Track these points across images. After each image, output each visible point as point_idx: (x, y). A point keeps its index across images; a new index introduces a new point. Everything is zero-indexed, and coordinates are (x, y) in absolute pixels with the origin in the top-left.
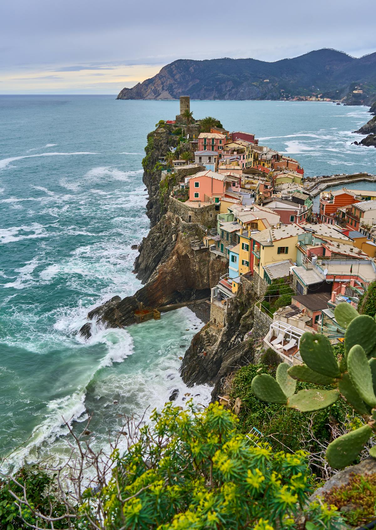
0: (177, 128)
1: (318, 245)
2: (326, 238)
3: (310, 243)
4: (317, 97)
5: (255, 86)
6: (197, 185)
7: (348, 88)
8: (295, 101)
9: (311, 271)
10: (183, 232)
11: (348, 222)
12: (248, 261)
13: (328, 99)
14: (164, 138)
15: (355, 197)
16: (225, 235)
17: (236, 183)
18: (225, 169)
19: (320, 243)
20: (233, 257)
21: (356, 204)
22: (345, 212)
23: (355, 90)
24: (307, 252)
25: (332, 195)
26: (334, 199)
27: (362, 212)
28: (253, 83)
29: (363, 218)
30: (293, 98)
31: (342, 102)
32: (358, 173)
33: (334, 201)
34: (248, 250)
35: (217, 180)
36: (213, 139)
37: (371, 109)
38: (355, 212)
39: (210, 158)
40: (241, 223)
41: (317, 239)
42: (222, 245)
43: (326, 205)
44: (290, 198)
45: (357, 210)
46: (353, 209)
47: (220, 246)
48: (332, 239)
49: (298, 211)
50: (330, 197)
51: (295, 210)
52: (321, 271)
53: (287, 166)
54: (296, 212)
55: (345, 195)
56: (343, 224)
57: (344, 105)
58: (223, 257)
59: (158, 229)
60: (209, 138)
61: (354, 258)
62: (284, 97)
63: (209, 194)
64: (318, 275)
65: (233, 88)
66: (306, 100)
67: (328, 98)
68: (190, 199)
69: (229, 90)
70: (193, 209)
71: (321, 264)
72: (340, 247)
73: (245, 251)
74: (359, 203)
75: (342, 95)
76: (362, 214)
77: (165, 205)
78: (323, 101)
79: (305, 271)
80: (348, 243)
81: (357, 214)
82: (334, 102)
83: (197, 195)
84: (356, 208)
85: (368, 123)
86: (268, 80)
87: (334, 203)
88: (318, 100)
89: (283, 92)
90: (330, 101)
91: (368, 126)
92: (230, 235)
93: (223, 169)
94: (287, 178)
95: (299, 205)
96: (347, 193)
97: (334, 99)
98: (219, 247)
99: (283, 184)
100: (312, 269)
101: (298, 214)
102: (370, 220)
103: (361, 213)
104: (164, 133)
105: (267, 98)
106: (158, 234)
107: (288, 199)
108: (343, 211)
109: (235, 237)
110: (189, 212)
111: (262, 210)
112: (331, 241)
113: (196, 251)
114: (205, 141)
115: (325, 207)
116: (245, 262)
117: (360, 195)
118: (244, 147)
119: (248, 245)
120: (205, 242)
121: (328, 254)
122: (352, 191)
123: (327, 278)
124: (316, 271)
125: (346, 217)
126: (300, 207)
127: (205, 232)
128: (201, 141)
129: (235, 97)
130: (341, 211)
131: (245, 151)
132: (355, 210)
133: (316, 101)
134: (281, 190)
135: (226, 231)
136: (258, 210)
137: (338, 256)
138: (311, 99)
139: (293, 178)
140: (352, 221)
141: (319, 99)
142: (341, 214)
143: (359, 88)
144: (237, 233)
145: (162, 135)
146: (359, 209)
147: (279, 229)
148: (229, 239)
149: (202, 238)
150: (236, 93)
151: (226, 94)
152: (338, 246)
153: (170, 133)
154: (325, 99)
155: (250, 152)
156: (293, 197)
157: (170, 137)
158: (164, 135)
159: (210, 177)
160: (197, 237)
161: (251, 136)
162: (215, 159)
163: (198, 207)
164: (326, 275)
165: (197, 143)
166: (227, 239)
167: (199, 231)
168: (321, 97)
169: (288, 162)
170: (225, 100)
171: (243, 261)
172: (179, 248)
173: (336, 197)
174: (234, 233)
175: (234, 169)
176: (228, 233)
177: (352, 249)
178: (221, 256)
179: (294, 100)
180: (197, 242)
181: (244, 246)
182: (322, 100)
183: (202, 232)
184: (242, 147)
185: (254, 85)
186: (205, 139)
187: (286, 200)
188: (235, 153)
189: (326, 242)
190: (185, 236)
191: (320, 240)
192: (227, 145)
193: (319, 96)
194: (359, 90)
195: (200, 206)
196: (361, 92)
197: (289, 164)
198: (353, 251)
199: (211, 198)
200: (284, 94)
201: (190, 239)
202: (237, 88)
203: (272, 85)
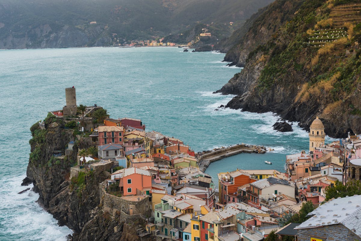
0: (69, 121)
1: (250, 219)
2: (254, 214)
3: (245, 218)
4: (159, 42)
5: (80, 30)
6: (129, 181)
7: (194, 30)
8: (132, 47)
9: (254, 235)
10: (127, 223)
11: (249, 199)
12: (199, 237)
13: (172, 44)
14: (58, 132)
15: (250, 177)
16: (168, 221)
17: (156, 176)
18: (138, 163)
19: (251, 218)
20: (186, 236)
21: (253, 183)
22: (245, 191)
23: (202, 32)
24: (246, 224)
25: (231, 177)
26: (234, 180)
27: (260, 190)
28: (76, 26)
29: (261, 194)
30: (129, 43)
31: (190, 47)
32: (235, 145)
33: (234, 182)
34: (198, 229)
35: (146, 175)
36: (113, 132)
37: (225, 58)
38: (253, 190)
39: (116, 152)
40: (179, 210)
41: (249, 215)
42: (166, 230)
43: (228, 186)
44: (197, 183)
45: (255, 189)
46: (252, 188)
47: (164, 231)
48: (257, 214)
49: (208, 194)
50: (229, 178)
51: (205, 193)
52: (260, 234)
53: (179, 150)
54: (206, 195)
55: (242, 176)
56: (245, 201)
57: (193, 51)
58: (168, 239)
59: (95, 224)
60: (109, 131)
61: (274, 224)
62: (117, 43)
63: (140, 188)
64: (259, 236)
65: (51, 33)
66: (146, 45)
67: (172, 42)
68: (124, 194)
69: (47, 36)
70: (134, 203)
71: (258, 230)
72: (264, 218)
73: (196, 230)
74: (255, 182)
75: (187, 38)
76: (260, 191)
77: (84, 201)
78: (167, 45)
79: (250, 235)
80: (267, 215)
81: (256, 191)
82: (179, 47)
83: (130, 190)
84: (254, 187)
85: (230, 82)
86: (95, 22)
87: (234, 183)
88: (161, 45)
89: (116, 36)
90: (175, 46)
91: (230, 85)
92: (173, 221)
93: (136, 163)
94: (184, 163)
95: (207, 188)
96: (244, 174)
97: (179, 44)
98: (162, 231)
99: (182, 168)
100: (254, 233)
101: (208, 196)
102: (267, 195)
103: (258, 190)
104: (57, 127)
105: (96, 44)
106: (95, 228)
107: (195, 183)
108: (243, 190)
109: (177, 222)
110: (130, 206)
111: (191, 198)
112: (257, 215)
113: (142, 237)
114: (105, 134)
115: (227, 188)
116: (196, 239)
117: (254, 175)
118: (143, 137)
119: (198, 226)
120: (147, 230)
121: (258, 223)
122: (247, 171)
123: (264, 236)
124: (257, 234)
125: (247, 195)
126: (207, 190)
127: (146, 221)
128: (101, 134)
129: (54, 44)
130: (241, 190)
131: (143, 141)
132: (253, 188)
133: (157, 46)
134: (185, 175)
135: (168, 218)
136: (189, 198)
137: (265, 224)
138: (151, 44)
139: (189, 162)
140: (252, 198)
141: (161, 43)
142: (242, 193)
143: (207, 30)
144: (178, 218)
145: (55, 129)
146: (257, 188)
147: (222, 212)
148: (173, 223)
149: (145, 226)
150: (56, 39)
151: (42, 40)
152: (263, 218)
153: (62, 127)
154: (168, 44)
155: (147, 141)
156: (200, 182)
157: (63, 131)
158: (57, 129)
159: (140, 174)
160: (140, 226)
161: (138, 122)
162: (121, 152)
163: (137, 200)
164: (264, 235)
165: (97, 137)
166: (171, 224)
167: (141, 220)
168: (163, 42)
169: (179, 146)
170: (42, 48)
171: (195, 238)
172: (128, 236)
173: (236, 178)
174: (176, 219)
175: (147, 162)
176: (171, 220)
177: (271, 219)
178: (166, 238)
179: (130, 46)
180: (141, 230)
181: (195, 227)
182: (165, 44)
183: (143, 221)
184: (142, 137)
185: (78, 29)
186: (105, 132)
187: (194, 185)
188: (137, 144)
189: (254, 216)
190: (131, 226)
191: (251, 216)
192: (126, 137)
193: (161, 40)
194: (207, 32)
195: (139, 200)
196: (209, 34)
197: (180, 147)
198: (272, 220)
199: (142, 191)
200: (117, 39)
201: (136, 228)
202: (56, 33)
203: (101, 28)
